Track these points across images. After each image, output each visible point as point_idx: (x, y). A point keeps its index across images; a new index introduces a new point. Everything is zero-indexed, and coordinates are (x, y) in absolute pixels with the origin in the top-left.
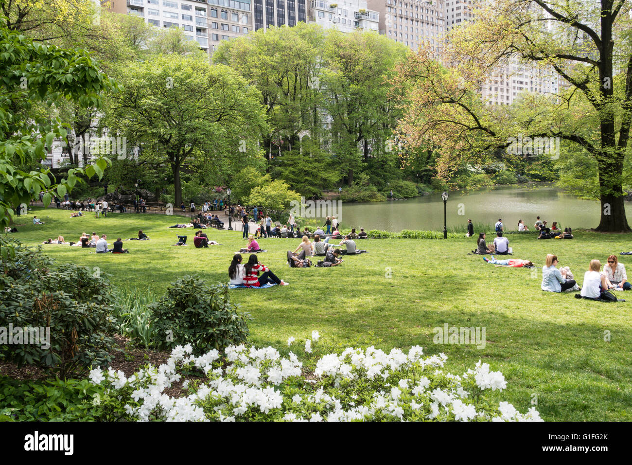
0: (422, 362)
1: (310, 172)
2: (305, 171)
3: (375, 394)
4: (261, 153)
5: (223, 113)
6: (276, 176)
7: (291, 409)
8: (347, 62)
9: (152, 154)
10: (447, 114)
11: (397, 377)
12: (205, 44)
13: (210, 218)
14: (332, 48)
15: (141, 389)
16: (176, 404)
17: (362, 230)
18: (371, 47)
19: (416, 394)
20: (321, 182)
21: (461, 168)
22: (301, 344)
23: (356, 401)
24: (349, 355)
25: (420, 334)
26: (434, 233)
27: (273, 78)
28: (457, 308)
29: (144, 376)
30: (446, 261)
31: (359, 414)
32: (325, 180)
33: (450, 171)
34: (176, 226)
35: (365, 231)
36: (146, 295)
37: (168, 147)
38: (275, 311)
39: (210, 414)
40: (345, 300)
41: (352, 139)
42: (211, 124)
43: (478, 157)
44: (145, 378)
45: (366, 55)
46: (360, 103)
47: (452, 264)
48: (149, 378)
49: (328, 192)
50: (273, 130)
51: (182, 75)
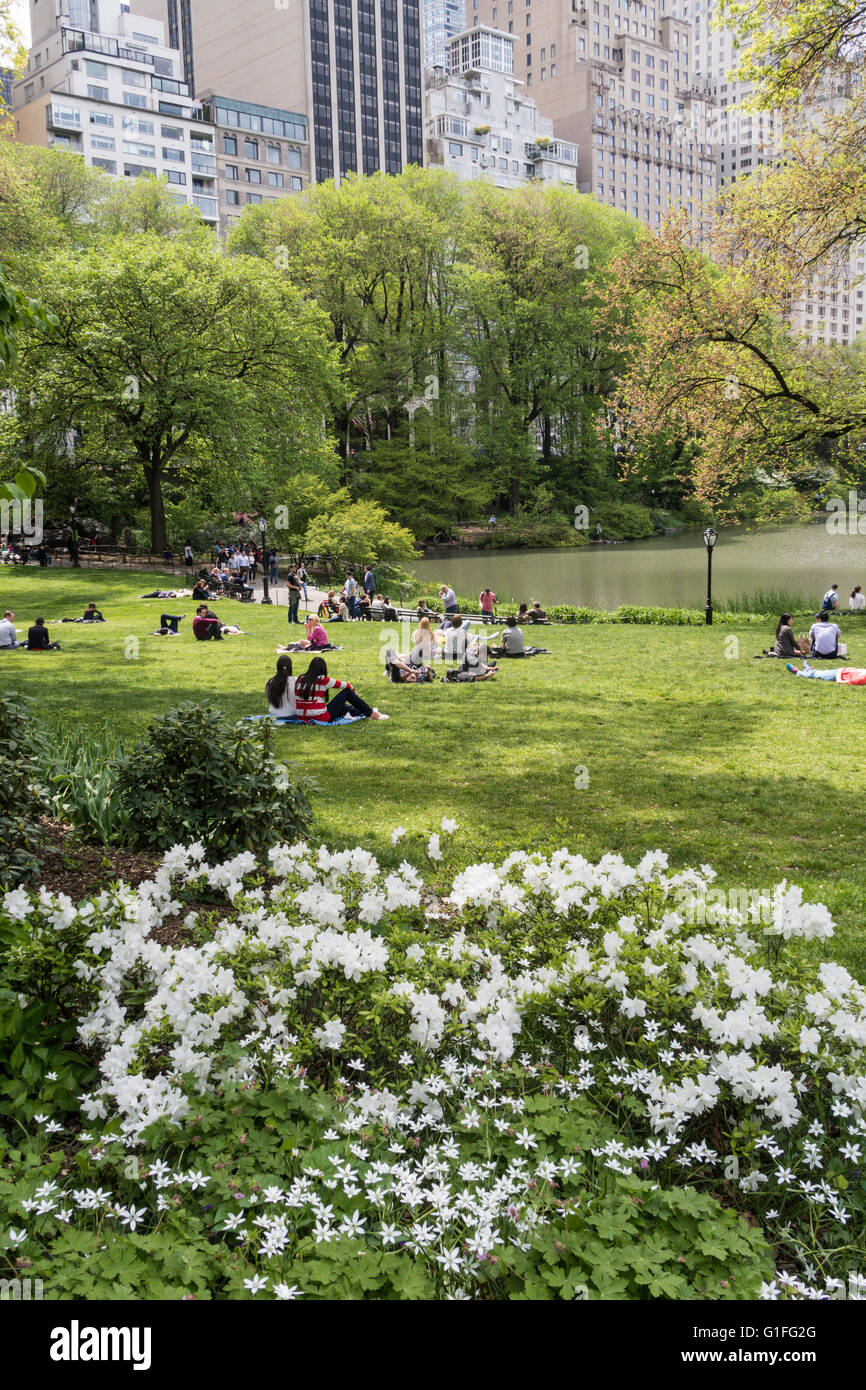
0: (664, 882)
1: (430, 484)
2: (420, 483)
3: (570, 943)
4: (328, 445)
5: (250, 359)
6: (359, 493)
7: (403, 972)
8: (509, 253)
9: (103, 445)
10: (718, 365)
11: (615, 910)
12: (211, 213)
13: (224, 579)
14: (478, 220)
15: (106, 931)
16: (177, 960)
17: (537, 606)
18: (560, 220)
19: (653, 947)
20: (452, 506)
21: (744, 478)
22: (418, 841)
23: (531, 956)
24: (516, 865)
25: (657, 823)
26: (685, 613)
27: (354, 285)
28: (732, 768)
29: (110, 905)
30: (709, 671)
31: (539, 984)
32: (461, 501)
33: (723, 484)
34: (155, 595)
35: (543, 609)
36: (102, 740)
37: (137, 430)
38: (361, 772)
39: (244, 982)
40: (504, 751)
41: (516, 416)
42: (225, 382)
43: (780, 455)
44: (113, 909)
45: (549, 237)
46: (536, 340)
47: (723, 679)
48: (121, 908)
49: (467, 526)
50: (352, 395)
51: (165, 279)
